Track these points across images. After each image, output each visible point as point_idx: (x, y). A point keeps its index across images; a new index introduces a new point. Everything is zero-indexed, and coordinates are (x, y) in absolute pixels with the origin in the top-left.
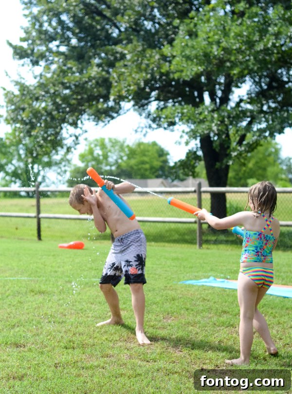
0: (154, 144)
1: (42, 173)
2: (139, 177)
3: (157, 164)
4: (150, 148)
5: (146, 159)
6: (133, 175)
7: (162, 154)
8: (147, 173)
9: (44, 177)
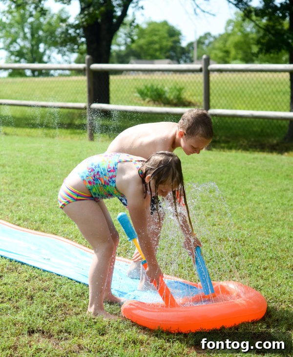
0: (165, 23)
1: (48, 52)
2: (149, 57)
3: (168, 43)
4: (160, 28)
5: (156, 38)
6: (142, 55)
7: (173, 34)
8: (158, 54)
9: (49, 57)
